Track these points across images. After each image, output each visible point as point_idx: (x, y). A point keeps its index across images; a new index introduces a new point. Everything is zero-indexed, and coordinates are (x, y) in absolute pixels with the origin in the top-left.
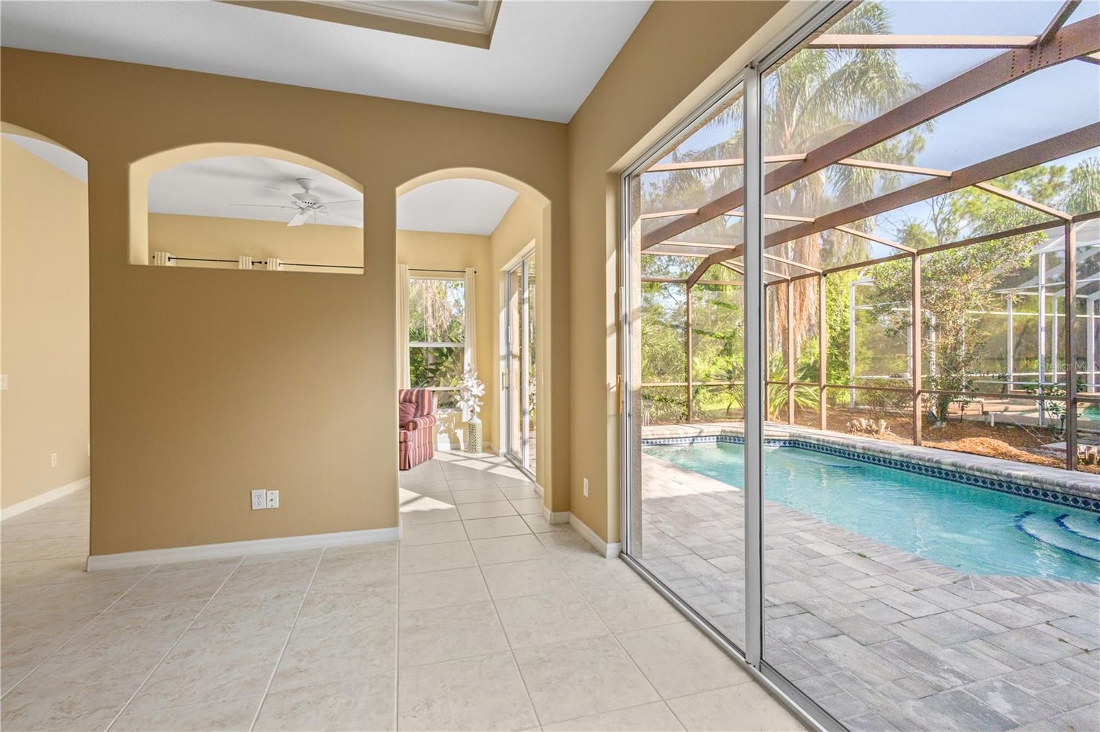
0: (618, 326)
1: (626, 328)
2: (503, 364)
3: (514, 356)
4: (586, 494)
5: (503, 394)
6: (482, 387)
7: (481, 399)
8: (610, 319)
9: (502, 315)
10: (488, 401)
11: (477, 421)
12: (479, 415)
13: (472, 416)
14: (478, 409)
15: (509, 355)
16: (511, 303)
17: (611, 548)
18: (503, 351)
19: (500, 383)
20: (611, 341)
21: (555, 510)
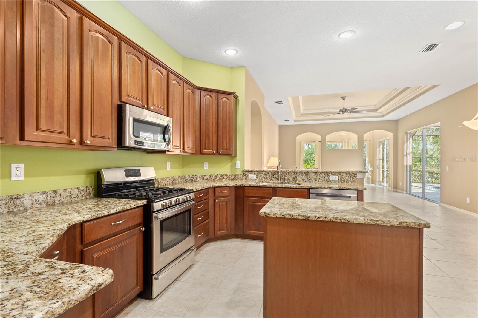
0: (407, 155)
1: (408, 155)
2: (378, 161)
3: (381, 160)
4: (400, 185)
5: (377, 170)
6: (372, 168)
7: (371, 171)
8: (405, 154)
9: (378, 150)
10: (373, 172)
11: (370, 176)
12: (370, 175)
13: (368, 175)
14: (370, 174)
15: (379, 159)
16: (380, 147)
17: (405, 192)
18: (378, 158)
19: (377, 167)
20: (405, 157)
21: (394, 189)
